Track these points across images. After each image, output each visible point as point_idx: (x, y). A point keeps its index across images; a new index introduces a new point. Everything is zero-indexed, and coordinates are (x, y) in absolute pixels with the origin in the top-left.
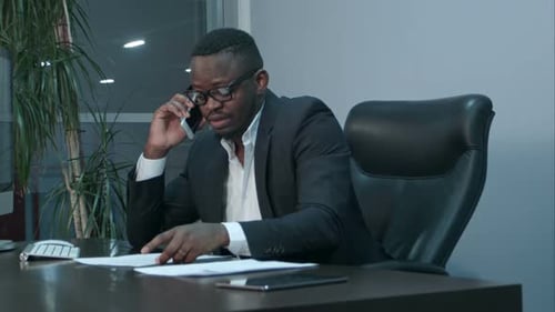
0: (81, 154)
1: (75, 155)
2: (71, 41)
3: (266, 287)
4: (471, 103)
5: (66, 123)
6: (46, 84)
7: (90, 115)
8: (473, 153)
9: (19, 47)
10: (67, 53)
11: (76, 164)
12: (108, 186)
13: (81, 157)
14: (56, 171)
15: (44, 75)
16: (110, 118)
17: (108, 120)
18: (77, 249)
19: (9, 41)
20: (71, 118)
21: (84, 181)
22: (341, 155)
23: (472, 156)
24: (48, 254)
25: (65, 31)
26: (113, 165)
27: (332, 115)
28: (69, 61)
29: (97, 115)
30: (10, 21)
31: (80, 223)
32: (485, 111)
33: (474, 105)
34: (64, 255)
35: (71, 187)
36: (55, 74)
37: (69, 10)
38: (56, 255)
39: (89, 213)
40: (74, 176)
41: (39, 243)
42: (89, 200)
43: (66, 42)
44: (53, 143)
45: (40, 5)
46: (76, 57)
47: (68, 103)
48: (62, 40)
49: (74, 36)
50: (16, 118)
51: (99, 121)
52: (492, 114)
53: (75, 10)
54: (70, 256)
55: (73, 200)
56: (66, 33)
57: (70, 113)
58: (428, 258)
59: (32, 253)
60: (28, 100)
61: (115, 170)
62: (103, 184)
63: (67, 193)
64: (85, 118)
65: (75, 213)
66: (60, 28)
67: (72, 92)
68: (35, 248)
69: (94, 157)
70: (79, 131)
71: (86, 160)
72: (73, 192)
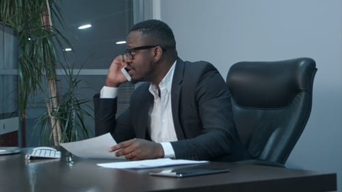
0: (57, 94)
1: (54, 95)
2: (51, 25)
3: (181, 175)
4: (302, 63)
5: (48, 75)
6: (37, 52)
7: (63, 70)
8: (303, 94)
9: (19, 29)
10: (49, 33)
11: (55, 100)
12: (74, 114)
13: (57, 97)
14: (42, 105)
15: (35, 46)
16: (76, 72)
17: (74, 74)
18: (59, 152)
19: (13, 25)
20: (52, 72)
21: (59, 111)
22: (224, 97)
23: (303, 96)
24: (42, 155)
25: (47, 19)
26: (77, 101)
27: (218, 72)
28: (50, 37)
29: (68, 71)
30: (14, 13)
31: (57, 137)
32: (311, 68)
33: (304, 64)
34: (52, 156)
35: (51, 114)
36: (42, 45)
37: (50, 6)
38: (47, 156)
39: (62, 131)
40: (53, 108)
41: (36, 149)
42: (63, 122)
43: (48, 25)
44: (40, 87)
45: (32, 3)
46: (54, 35)
47: (50, 63)
48: (45, 24)
49: (53, 21)
50: (19, 72)
51: (68, 74)
52: (316, 70)
53: (53, 7)
54: (56, 157)
55: (53, 122)
56: (48, 20)
57: (51, 69)
58: (275, 158)
59: (33, 155)
60: (25, 62)
61: (78, 104)
62: (71, 113)
63: (49, 118)
64: (60, 72)
65: (54, 131)
66: (44, 18)
67: (52, 56)
68: (34, 152)
69: (65, 96)
70: (57, 81)
71: (61, 98)
72: (53, 117)
